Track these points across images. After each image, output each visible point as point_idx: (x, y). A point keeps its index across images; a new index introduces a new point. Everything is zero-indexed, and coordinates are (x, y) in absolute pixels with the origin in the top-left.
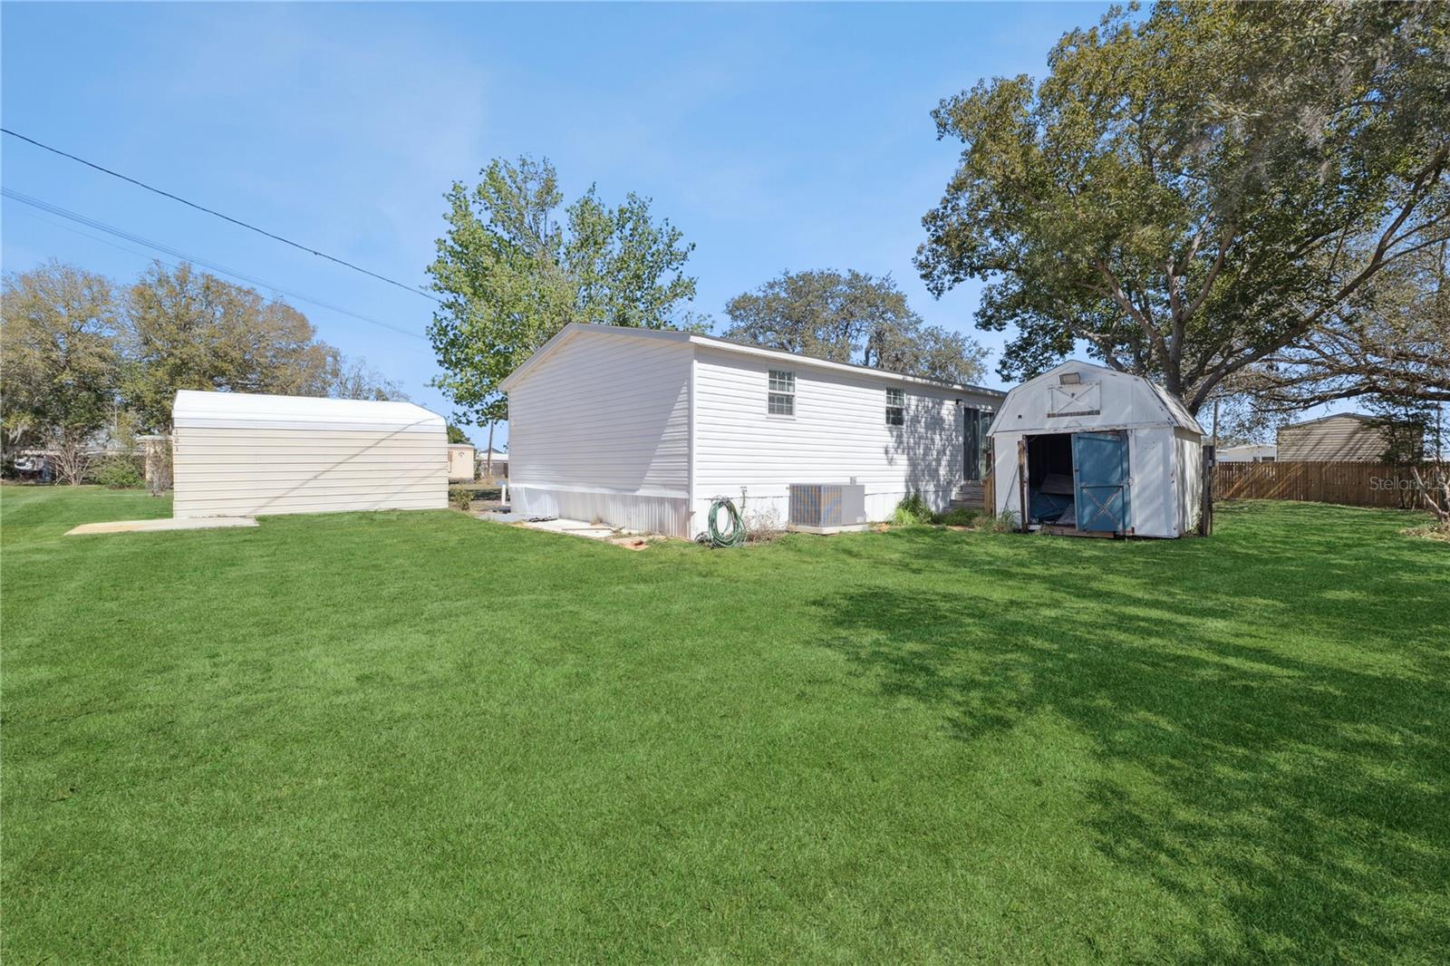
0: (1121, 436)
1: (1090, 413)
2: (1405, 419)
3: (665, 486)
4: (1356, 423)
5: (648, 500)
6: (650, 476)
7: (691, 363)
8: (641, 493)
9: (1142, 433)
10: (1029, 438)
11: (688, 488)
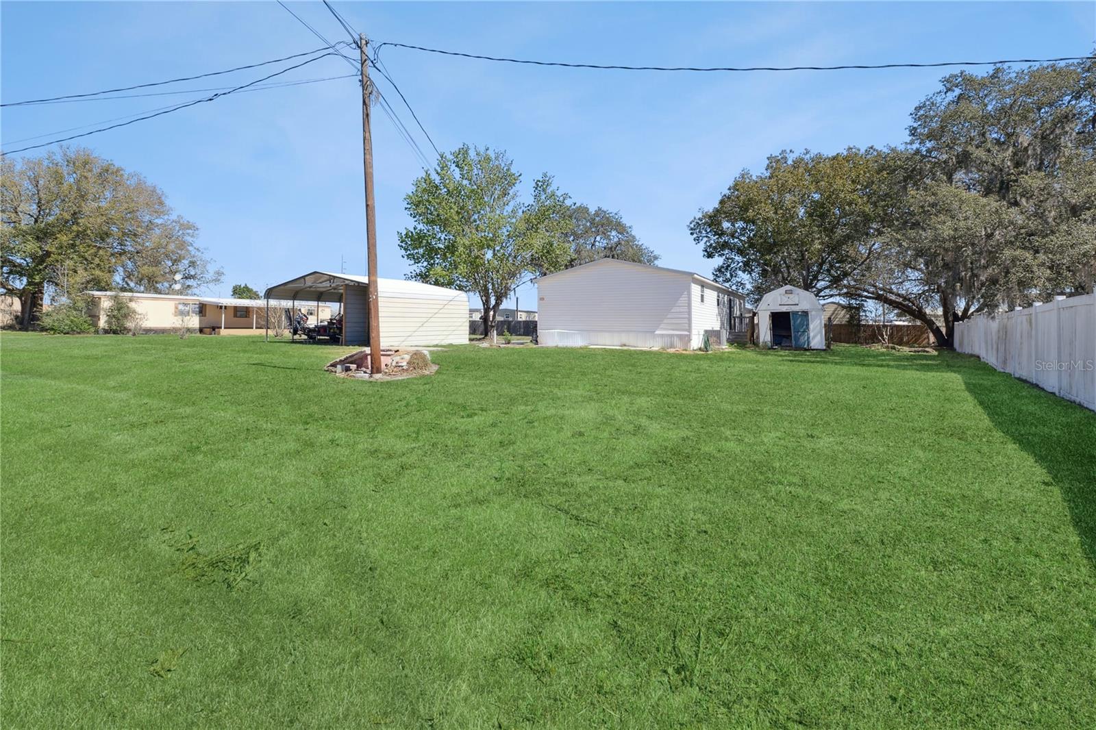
0: (805, 314)
1: (795, 305)
2: (855, 305)
3: (673, 330)
4: (836, 306)
5: (662, 335)
6: (662, 326)
7: (690, 283)
8: (657, 332)
9: (813, 313)
10: (772, 313)
11: (689, 330)
